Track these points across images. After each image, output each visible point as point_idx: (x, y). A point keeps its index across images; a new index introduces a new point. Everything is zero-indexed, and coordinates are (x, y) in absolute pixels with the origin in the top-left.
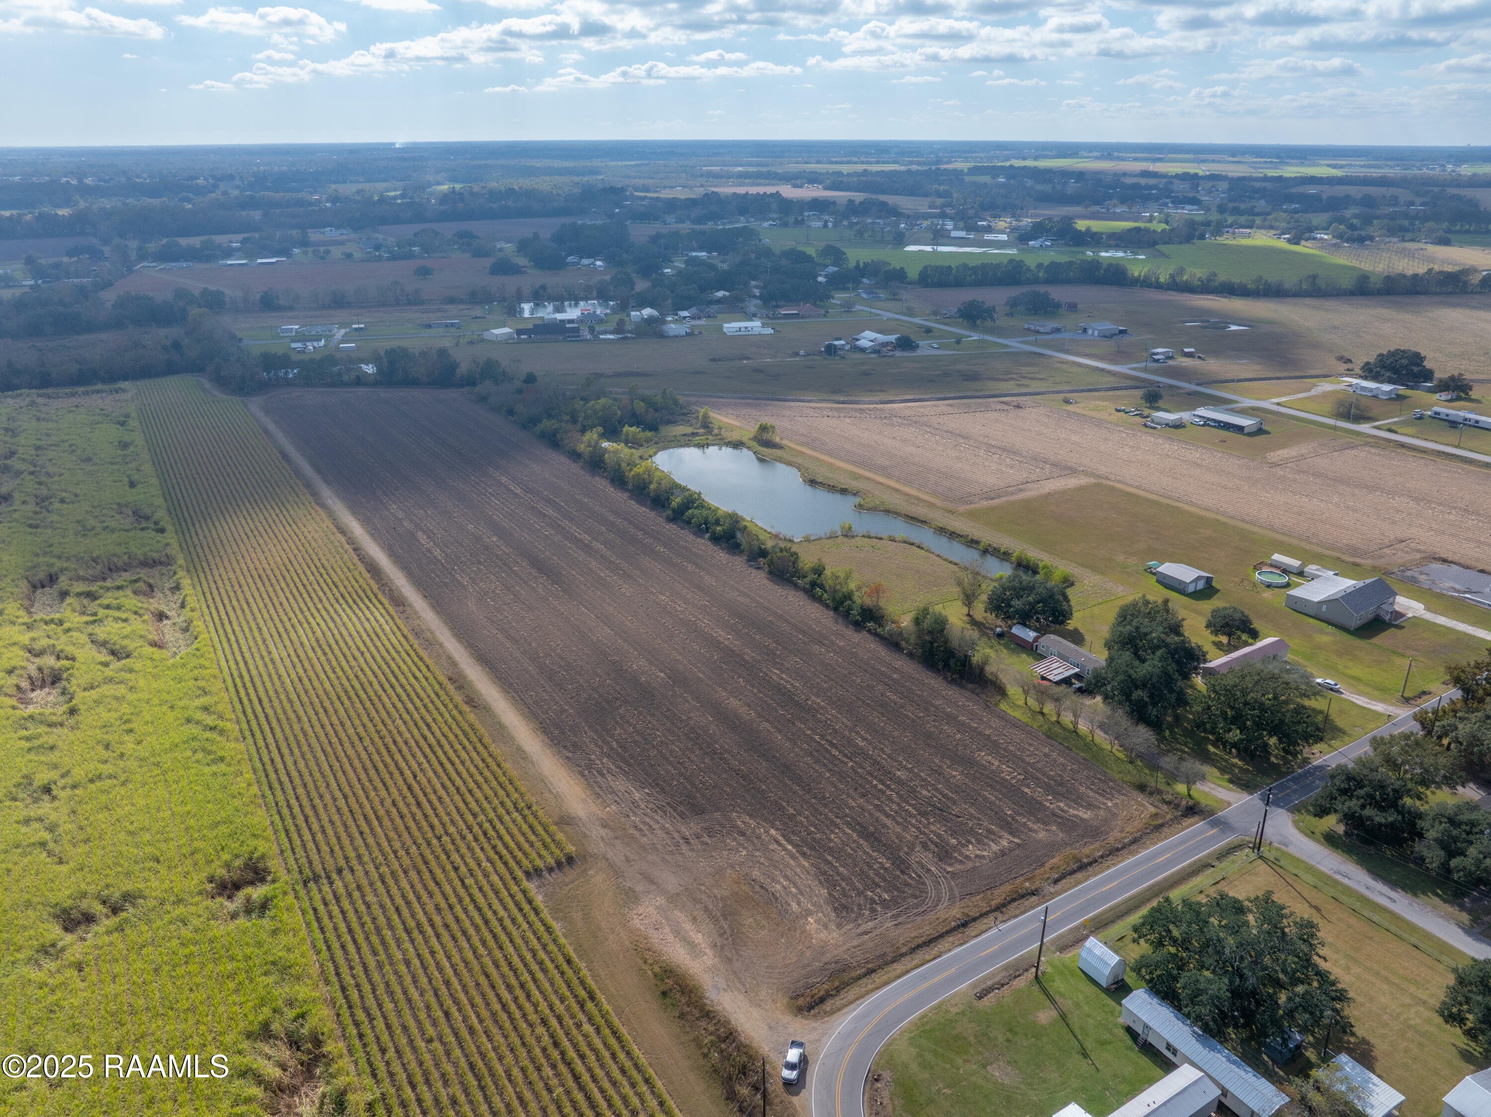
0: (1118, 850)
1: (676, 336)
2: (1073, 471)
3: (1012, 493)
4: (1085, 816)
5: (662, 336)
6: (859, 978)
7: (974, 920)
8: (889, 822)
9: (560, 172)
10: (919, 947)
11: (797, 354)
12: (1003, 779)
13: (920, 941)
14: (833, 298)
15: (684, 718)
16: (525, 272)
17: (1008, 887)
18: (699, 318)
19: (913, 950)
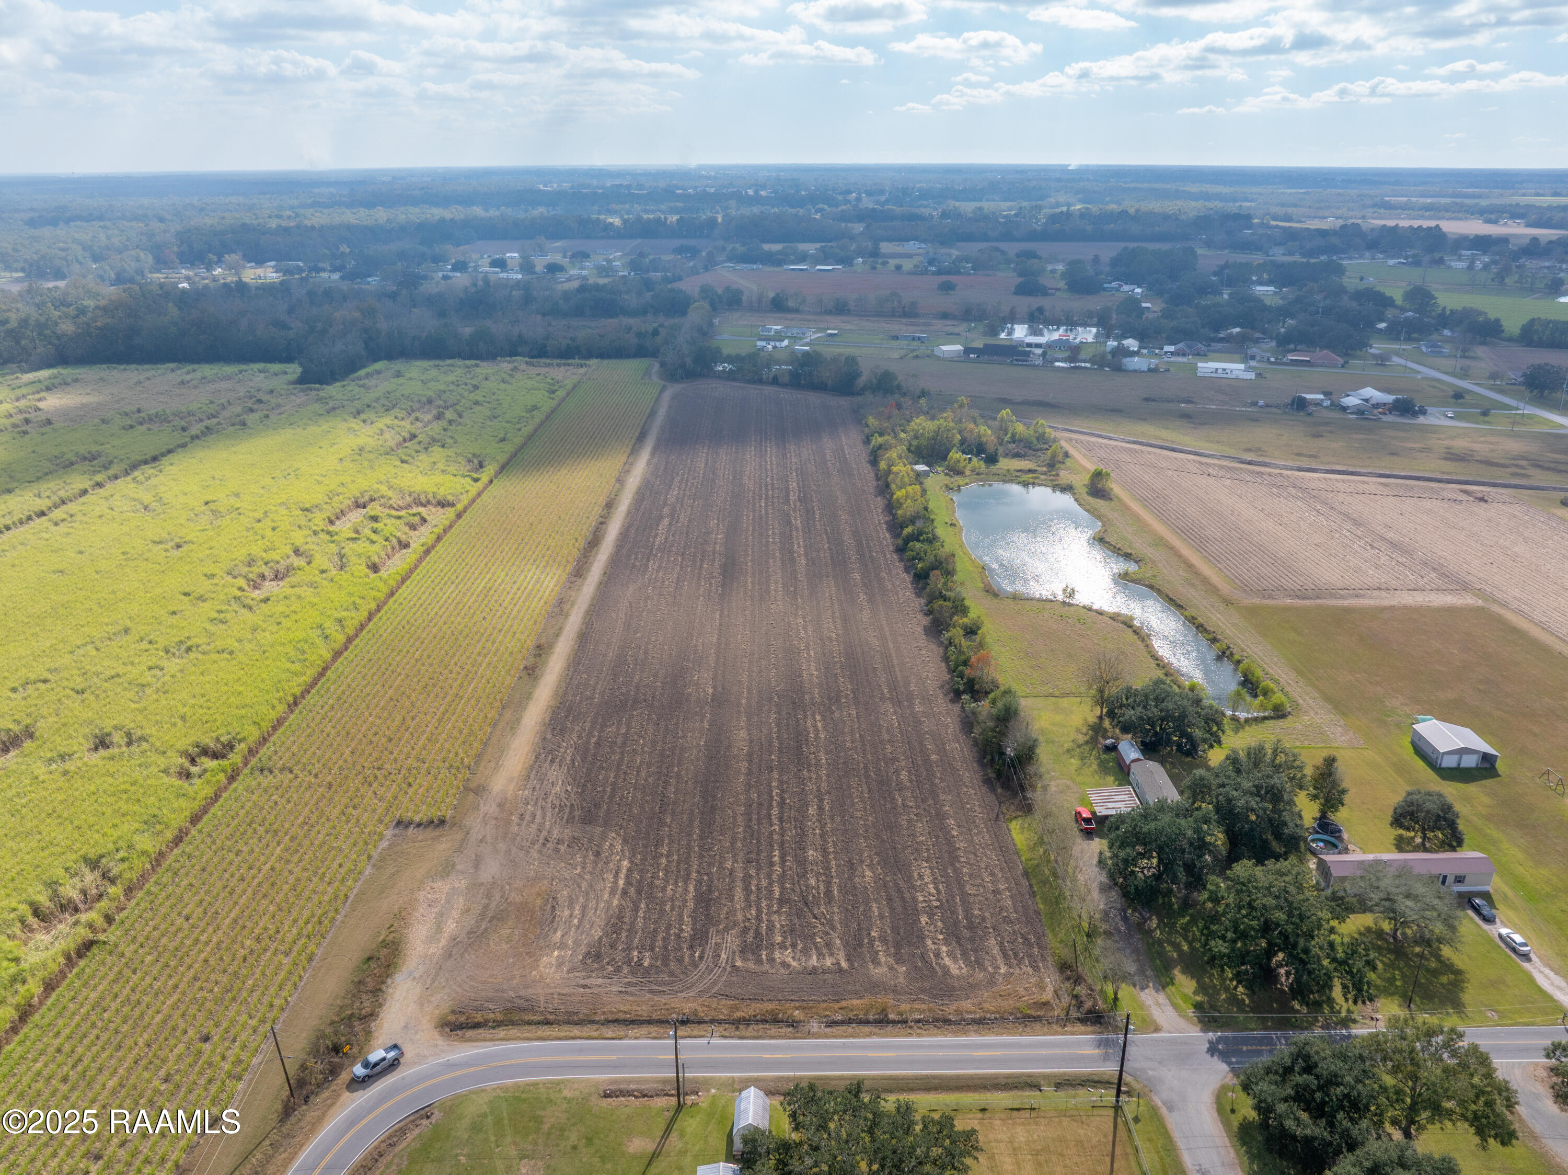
0: (947, 1021)
1: (1135, 371)
2: (1465, 587)
3: (1342, 597)
4: (954, 970)
5: (1118, 369)
6: (529, 1023)
7: (700, 1022)
8: (739, 894)
9: (1207, 197)
10: (616, 1021)
11: (1255, 404)
12: (914, 899)
13: (622, 1016)
14: (1371, 347)
15: (680, 734)
16: (1052, 294)
17: (770, 1006)
18: (1184, 355)
19: (608, 1022)
